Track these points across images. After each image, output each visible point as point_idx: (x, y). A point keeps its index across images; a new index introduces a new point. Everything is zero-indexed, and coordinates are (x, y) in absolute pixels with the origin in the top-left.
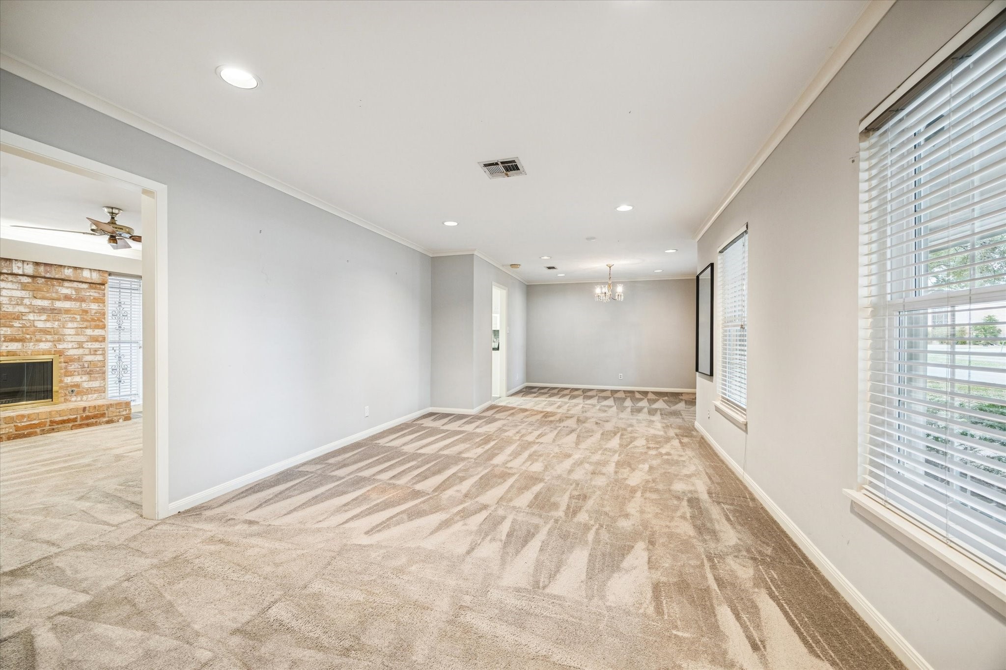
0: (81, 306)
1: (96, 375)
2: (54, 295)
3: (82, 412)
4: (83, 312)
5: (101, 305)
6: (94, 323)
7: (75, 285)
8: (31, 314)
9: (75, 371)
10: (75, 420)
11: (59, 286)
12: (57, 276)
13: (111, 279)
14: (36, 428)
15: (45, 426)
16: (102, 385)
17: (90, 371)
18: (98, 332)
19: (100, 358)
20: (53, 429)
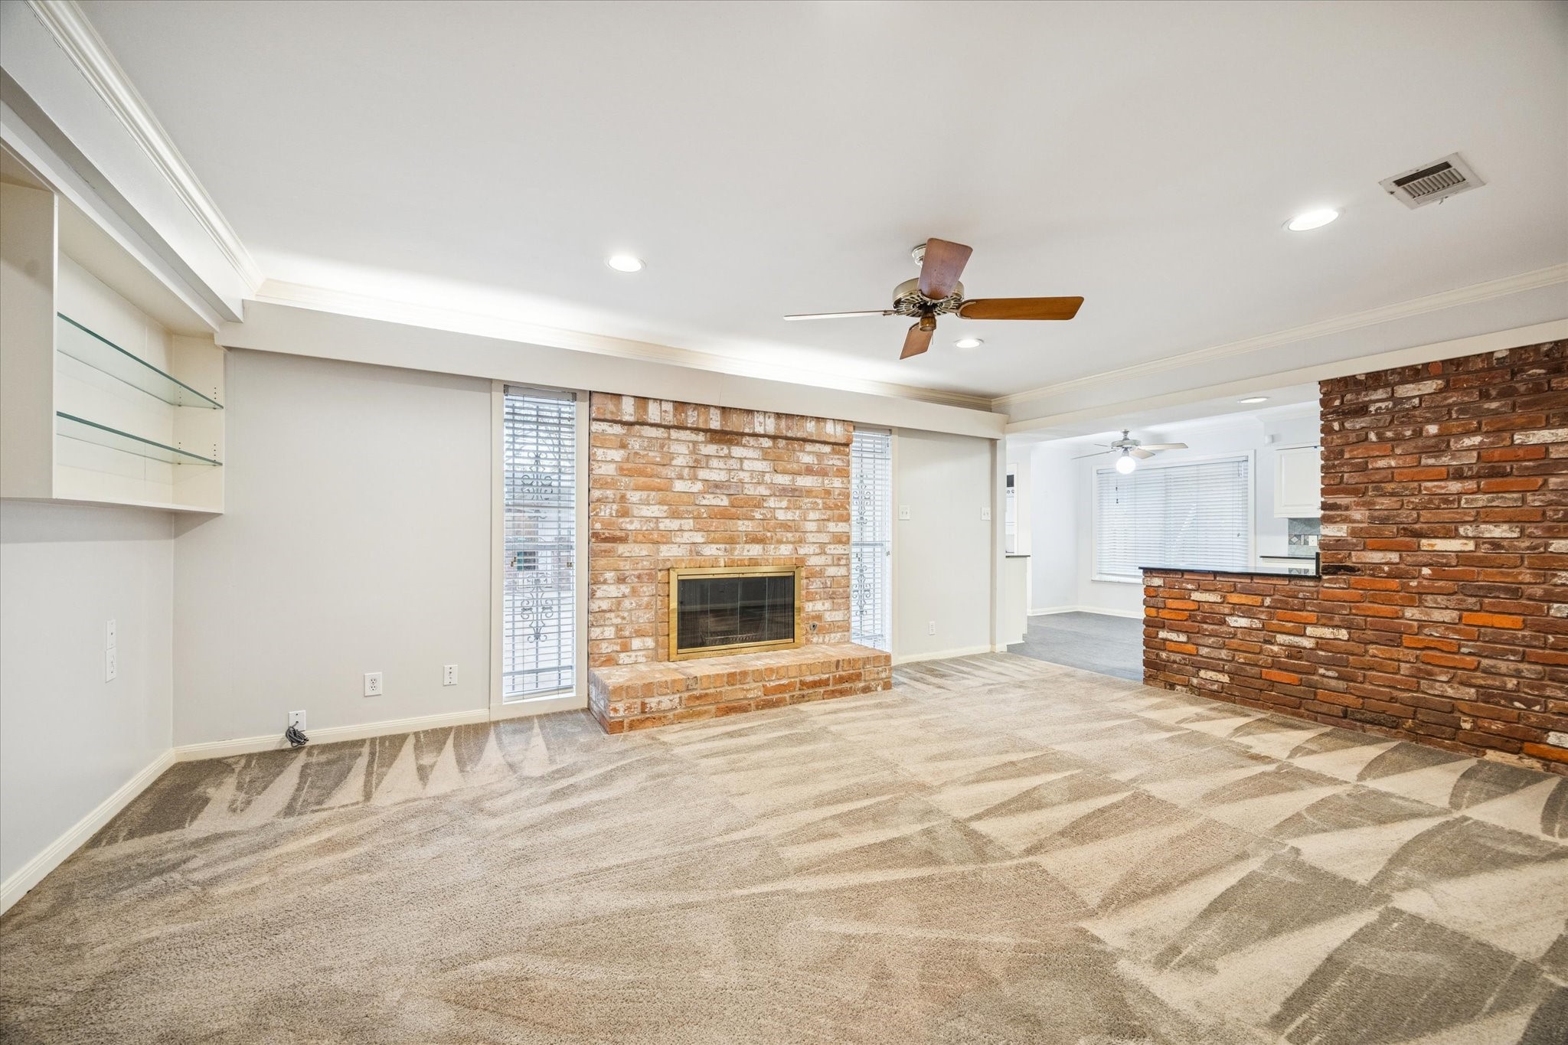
0: (823, 482)
1: (840, 601)
2: (795, 466)
3: (835, 670)
4: (825, 494)
5: (845, 481)
6: (838, 512)
7: (817, 447)
8: (772, 498)
9: (817, 593)
10: (826, 683)
11: (800, 451)
12: (799, 435)
13: (857, 436)
14: (784, 692)
15: (794, 690)
16: (846, 618)
17: (834, 593)
18: (841, 527)
19: (843, 571)
20: (803, 696)
